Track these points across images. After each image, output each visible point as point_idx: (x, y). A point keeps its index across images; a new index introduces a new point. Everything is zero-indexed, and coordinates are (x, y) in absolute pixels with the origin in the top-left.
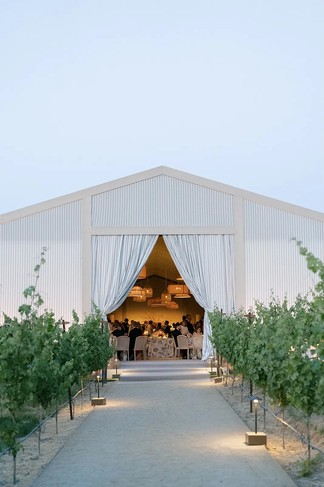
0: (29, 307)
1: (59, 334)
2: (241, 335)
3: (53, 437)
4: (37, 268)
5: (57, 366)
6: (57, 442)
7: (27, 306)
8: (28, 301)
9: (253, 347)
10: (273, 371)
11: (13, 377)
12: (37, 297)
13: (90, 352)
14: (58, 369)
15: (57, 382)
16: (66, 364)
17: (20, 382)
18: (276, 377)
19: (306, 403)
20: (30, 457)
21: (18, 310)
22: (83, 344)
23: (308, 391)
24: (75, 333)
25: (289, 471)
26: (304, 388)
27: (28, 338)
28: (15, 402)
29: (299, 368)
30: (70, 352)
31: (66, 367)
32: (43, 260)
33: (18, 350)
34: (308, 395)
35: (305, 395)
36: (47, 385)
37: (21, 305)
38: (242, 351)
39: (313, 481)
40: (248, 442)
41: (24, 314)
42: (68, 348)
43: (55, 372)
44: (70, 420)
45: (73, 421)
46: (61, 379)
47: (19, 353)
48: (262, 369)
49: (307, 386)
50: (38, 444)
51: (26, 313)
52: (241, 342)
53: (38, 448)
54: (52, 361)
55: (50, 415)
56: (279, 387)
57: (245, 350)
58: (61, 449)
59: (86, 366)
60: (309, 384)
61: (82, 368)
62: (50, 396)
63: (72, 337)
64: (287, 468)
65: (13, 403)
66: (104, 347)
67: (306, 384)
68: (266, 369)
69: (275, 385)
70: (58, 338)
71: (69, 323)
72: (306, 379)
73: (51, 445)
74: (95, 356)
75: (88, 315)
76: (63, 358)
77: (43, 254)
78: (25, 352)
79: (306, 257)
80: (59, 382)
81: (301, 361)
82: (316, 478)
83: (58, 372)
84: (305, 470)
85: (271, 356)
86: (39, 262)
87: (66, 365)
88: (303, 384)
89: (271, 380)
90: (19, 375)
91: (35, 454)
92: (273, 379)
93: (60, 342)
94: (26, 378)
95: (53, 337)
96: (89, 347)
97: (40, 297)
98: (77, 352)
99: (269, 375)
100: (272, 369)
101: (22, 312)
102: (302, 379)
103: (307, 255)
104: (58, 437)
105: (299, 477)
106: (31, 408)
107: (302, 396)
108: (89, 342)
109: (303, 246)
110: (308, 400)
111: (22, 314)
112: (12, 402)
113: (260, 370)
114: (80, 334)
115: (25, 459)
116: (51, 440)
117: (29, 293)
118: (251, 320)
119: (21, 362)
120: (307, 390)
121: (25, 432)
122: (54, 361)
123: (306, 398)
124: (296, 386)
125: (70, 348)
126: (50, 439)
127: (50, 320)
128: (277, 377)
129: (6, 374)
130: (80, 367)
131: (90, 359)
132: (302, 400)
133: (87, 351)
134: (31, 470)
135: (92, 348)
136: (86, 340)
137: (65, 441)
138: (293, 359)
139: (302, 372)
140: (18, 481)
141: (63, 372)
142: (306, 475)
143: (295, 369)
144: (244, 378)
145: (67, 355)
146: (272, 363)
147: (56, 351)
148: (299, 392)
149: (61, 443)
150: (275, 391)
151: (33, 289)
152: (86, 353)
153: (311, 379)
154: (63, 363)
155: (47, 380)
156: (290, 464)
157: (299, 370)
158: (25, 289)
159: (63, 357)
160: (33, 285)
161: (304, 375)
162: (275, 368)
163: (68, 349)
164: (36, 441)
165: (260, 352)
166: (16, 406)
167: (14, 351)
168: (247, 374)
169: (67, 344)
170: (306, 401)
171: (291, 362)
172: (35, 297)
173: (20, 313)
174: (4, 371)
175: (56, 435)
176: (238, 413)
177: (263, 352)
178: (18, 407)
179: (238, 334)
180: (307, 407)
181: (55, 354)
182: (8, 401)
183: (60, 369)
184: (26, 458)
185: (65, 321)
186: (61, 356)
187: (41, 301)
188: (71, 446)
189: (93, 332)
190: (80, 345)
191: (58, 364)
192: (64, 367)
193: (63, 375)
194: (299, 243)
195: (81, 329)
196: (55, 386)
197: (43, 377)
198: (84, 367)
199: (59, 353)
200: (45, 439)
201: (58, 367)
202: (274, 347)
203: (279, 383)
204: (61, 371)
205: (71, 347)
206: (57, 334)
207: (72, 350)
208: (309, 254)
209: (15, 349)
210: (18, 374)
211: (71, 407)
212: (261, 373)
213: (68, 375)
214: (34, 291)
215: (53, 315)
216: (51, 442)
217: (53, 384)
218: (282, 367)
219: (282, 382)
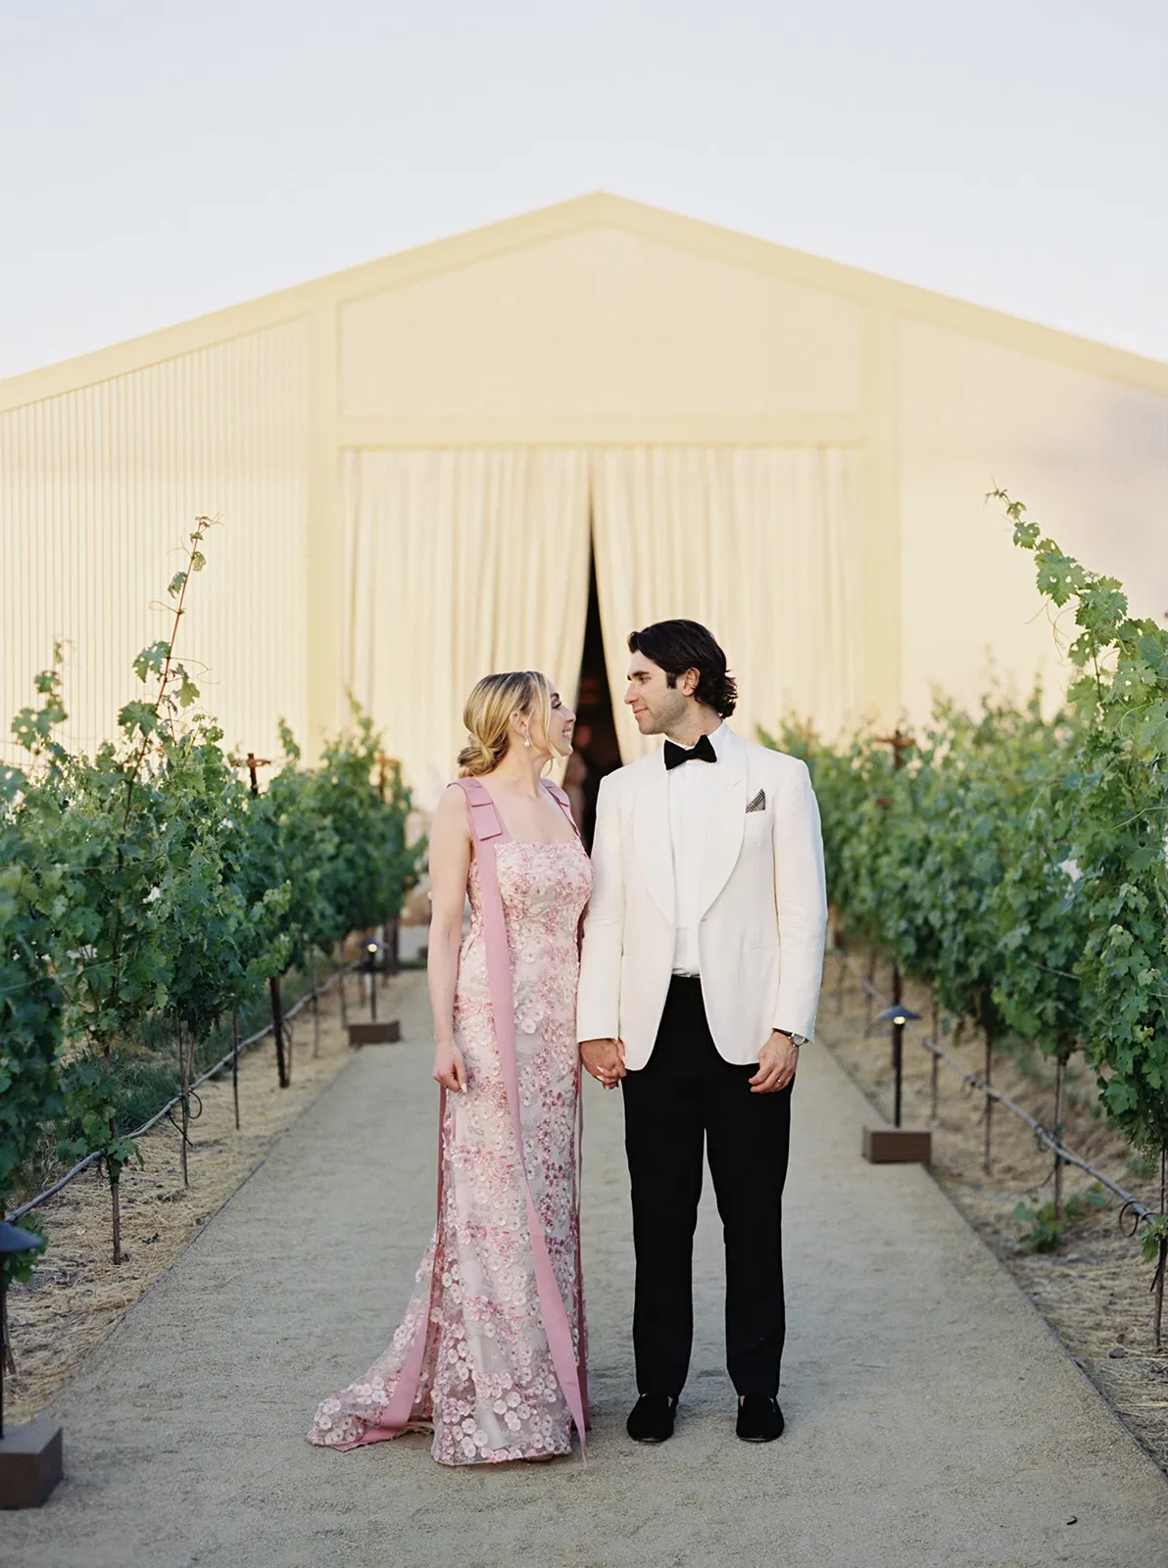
0: (153, 710)
1: (236, 800)
2: (868, 807)
3: (226, 1137)
4: (179, 582)
5: (238, 903)
6: (239, 1153)
7: (143, 707)
8: (148, 691)
9: (900, 846)
10: (955, 923)
11: (103, 934)
12: (178, 676)
13: (340, 863)
14: (241, 913)
15: (239, 957)
16: (266, 899)
17: (125, 950)
18: (967, 941)
19: (1052, 1020)
20: (155, 1192)
21: (116, 719)
22: (318, 836)
23: (1058, 984)
24: (292, 798)
25: (994, 1239)
26: (1046, 976)
27: (150, 811)
28: (111, 1011)
29: (1034, 911)
30: (275, 861)
31: (267, 907)
32: (197, 558)
33: (119, 850)
34: (1059, 999)
35: (1049, 995)
36: (206, 963)
37: (125, 704)
38: (868, 861)
39: (1064, 1264)
40: (869, 1153)
41: (137, 732)
42: (270, 847)
43: (232, 924)
44: (278, 1090)
45: (286, 1093)
46: (250, 948)
47: (120, 858)
48: (926, 921)
49: (1057, 968)
50: (179, 1156)
51: (141, 728)
52: (865, 830)
53: (179, 1169)
54: (220, 889)
55: (208, 1072)
56: (975, 974)
57: (876, 856)
58: (253, 1171)
59: (329, 911)
60: (1062, 962)
61: (317, 916)
62: (217, 1002)
63: (280, 809)
64: (989, 1230)
65: (107, 1014)
66: (389, 848)
67: (1055, 960)
68: (935, 919)
69: (961, 968)
70: (236, 813)
71: (269, 763)
72: (1052, 947)
73: (220, 1161)
74: (359, 879)
75: (333, 738)
76: (253, 879)
77: (196, 536)
78: (141, 854)
79: (1034, 552)
80: (245, 958)
81: (1041, 888)
82: (1074, 1256)
83: (240, 924)
84: (1041, 1233)
85: (949, 876)
86: (184, 564)
87: (266, 902)
88: (1045, 963)
89: (952, 951)
90: (121, 927)
91: (173, 1185)
92: (955, 948)
93: (242, 828)
94: (145, 936)
95: (220, 809)
96: (339, 847)
97: (186, 677)
98: (298, 863)
99: (945, 936)
100: (951, 916)
101: (129, 724)
102: (1041, 945)
103: (1038, 548)
104: (240, 1138)
105: (1021, 1254)
106: (143, 1050)
107: (1041, 1000)
108: (338, 830)
109: (1026, 518)
110: (1059, 1014)
111: (129, 732)
112: (104, 1012)
113: (919, 921)
114: (308, 801)
115: (139, 1199)
116: (220, 1147)
117: (151, 663)
118: (904, 756)
119: (130, 887)
120: (1056, 980)
121: (132, 1120)
122: (227, 888)
123: (1050, 1006)
124: (1023, 966)
125: (275, 848)
126: (216, 1142)
127: (210, 753)
128: (969, 945)
129: (80, 925)
130: (309, 914)
131: (341, 889)
132: (1038, 1010)
133: (332, 858)
134: (165, 1229)
135: (349, 849)
136: (328, 821)
137: (266, 1148)
138: (1015, 883)
139: (1042, 924)
140: (127, 1257)
141: (255, 924)
142: (1047, 1246)
143: (1022, 914)
144: (874, 955)
145: (268, 870)
146: (951, 897)
147: (229, 855)
148: (1031, 988)
149: (252, 1155)
150: (965, 987)
151: (166, 650)
152: (328, 867)
153: (1071, 945)
154: (255, 894)
155: (205, 947)
156: (999, 1218)
157: (1033, 918)
158: (140, 652)
159: (254, 876)
160: (165, 640)
161: (1050, 931)
162: (964, 915)
163: (270, 850)
164: (170, 1148)
165: (920, 862)
166: (116, 1025)
167: (106, 851)
168: (884, 941)
169: (267, 835)
170: (1050, 1016)
171: (1009, 892)
172: (170, 676)
173: (123, 728)
174: (74, 915)
175: (236, 1133)
176: (852, 1071)
177: (930, 863)
178: (122, 1027)
179: (857, 802)
180: (1054, 1035)
181: (229, 867)
182: (91, 1009)
183: (247, 915)
184: (146, 1196)
185: (256, 757)
186: (247, 875)
187: (189, 692)
188: (286, 1164)
189: (351, 793)
190: (308, 839)
191: (240, 899)
192: (258, 909)
193: (258, 934)
194: (1014, 508)
195: (310, 787)
196: (231, 968)
197: (192, 940)
198: (323, 915)
199: (242, 862)
200: (200, 1144)
201: (239, 907)
202: (959, 843)
203: (975, 963)
204: (250, 921)
205: (277, 844)
206: (229, 801)
207: (282, 856)
208: (1045, 544)
209: (108, 845)
210: (120, 922)
211: (280, 1045)
212: (924, 932)
213: (272, 936)
214: (169, 658)
215: (218, 735)
216: (221, 1151)
217: (227, 963)
218: (983, 908)
219: (983, 958)
